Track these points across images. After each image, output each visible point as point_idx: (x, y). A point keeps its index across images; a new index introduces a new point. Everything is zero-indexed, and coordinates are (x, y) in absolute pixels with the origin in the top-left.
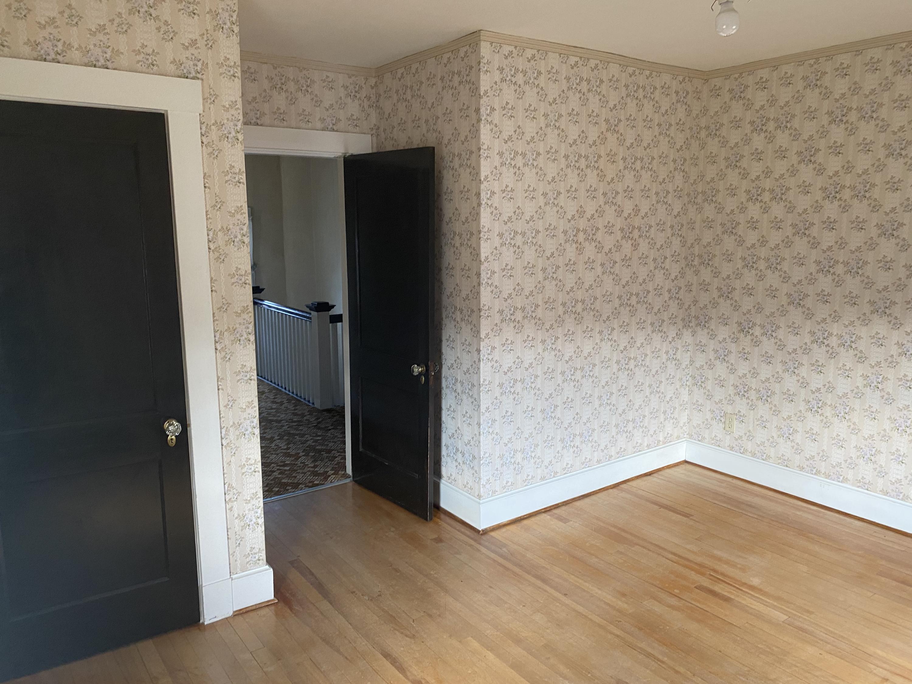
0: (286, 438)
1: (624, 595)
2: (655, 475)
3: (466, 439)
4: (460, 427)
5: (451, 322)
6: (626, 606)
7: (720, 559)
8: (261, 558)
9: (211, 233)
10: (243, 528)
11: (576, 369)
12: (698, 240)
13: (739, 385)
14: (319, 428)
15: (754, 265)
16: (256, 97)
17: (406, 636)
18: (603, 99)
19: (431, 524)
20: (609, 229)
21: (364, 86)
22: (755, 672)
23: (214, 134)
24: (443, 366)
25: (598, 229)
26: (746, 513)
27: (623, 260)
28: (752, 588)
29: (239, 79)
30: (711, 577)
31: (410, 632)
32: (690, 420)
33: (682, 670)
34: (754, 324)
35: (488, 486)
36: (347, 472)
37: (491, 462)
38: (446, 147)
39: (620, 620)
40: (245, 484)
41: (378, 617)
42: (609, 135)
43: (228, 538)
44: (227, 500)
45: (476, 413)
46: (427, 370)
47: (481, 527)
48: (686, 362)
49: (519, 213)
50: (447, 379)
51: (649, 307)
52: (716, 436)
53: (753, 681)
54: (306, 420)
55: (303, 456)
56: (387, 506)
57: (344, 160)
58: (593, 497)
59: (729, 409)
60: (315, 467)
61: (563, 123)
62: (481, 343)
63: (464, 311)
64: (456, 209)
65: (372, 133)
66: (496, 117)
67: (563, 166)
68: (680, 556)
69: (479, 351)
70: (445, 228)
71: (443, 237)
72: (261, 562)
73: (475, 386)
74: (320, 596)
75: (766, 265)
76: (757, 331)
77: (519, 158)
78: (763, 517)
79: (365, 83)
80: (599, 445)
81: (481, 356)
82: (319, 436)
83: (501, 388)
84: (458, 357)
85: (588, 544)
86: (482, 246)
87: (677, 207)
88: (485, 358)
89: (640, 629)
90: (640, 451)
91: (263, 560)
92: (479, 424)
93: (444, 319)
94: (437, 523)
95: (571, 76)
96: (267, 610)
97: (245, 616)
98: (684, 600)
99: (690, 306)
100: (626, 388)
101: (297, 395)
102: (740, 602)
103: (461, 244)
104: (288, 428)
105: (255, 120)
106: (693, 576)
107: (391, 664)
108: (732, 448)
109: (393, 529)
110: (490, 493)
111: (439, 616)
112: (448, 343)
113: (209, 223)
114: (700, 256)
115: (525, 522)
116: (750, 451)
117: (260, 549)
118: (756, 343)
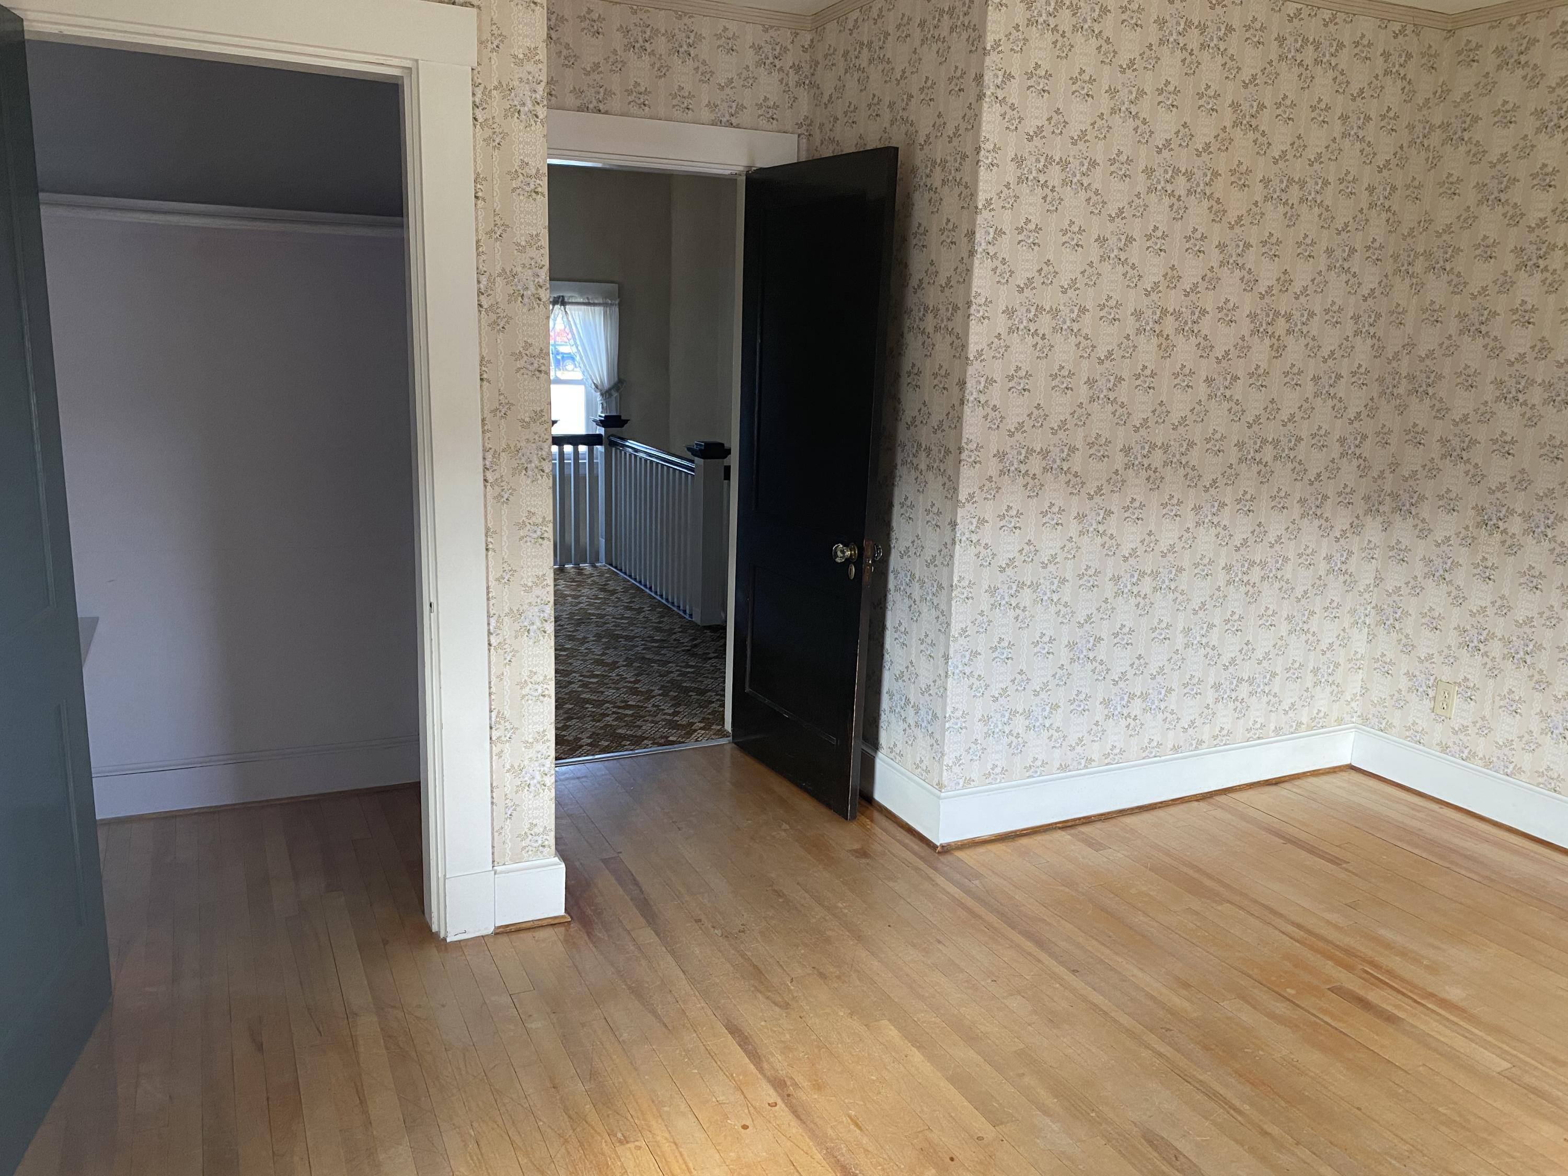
0: (636, 664)
1: (1186, 985)
2: (1286, 785)
3: (923, 683)
4: (914, 661)
5: (909, 472)
6: (1186, 1004)
7: (1388, 946)
8: (546, 843)
9: (484, 280)
10: (519, 788)
11: (1142, 574)
12: (1410, 346)
13: (1468, 627)
14: (694, 655)
15: (1520, 396)
16: (599, 63)
17: (776, 1004)
18: (1230, 64)
19: (853, 826)
20: (1227, 314)
21: (790, 47)
22: (1424, 1155)
23: (497, 106)
24: (893, 551)
25: (1204, 312)
26: (1457, 870)
27: (1251, 375)
28: (1445, 1003)
29: (543, 8)
30: (1365, 975)
31: (783, 998)
32: (1365, 690)
33: (1275, 1130)
34: (1511, 512)
35: (956, 769)
36: (726, 727)
37: (966, 728)
38: (921, 149)
39: (1168, 1026)
40: (526, 714)
41: (733, 966)
42: (1238, 133)
43: (492, 803)
44: (494, 738)
45: (942, 637)
46: (861, 555)
47: (940, 838)
48: (1367, 578)
49: (1048, 273)
50: (897, 573)
51: (1298, 468)
52: (1414, 723)
53: (1415, 1170)
54: (675, 640)
55: (659, 695)
56: (781, 787)
57: (747, 179)
58: (1160, 813)
59: (1446, 674)
60: (675, 714)
61: (1145, 108)
62: (959, 510)
63: (933, 452)
64: (932, 263)
65: (799, 131)
66: (1013, 92)
67: (1141, 188)
68: (1309, 932)
69: (953, 524)
70: (912, 300)
71: (906, 316)
72: (546, 850)
73: (944, 588)
74: (641, 919)
75: (1546, 395)
76: (1516, 526)
77: (1055, 170)
78: (1493, 880)
79: (793, 42)
80: (1178, 719)
81: (958, 535)
82: (691, 667)
83: (992, 596)
84: (917, 536)
85: (1133, 891)
86: (971, 331)
87: (1370, 279)
88: (964, 539)
89: (1206, 1048)
90: (1259, 738)
91: (549, 847)
92: (946, 657)
93: (899, 467)
94: (864, 826)
95: (1168, 17)
96: (550, 932)
97: (514, 937)
98: (1303, 1008)
99: (1383, 472)
100: (1241, 618)
101: (667, 600)
102: (1416, 1027)
103: (937, 329)
104: (644, 649)
105: (595, 103)
106: (1330, 968)
107: (740, 1045)
108: (1445, 749)
109: (785, 826)
110: (961, 782)
111: (839, 977)
112: (902, 511)
113: (481, 261)
114: (1411, 378)
115: (1024, 841)
116: (1481, 755)
117: (545, 828)
118: (1512, 549)
